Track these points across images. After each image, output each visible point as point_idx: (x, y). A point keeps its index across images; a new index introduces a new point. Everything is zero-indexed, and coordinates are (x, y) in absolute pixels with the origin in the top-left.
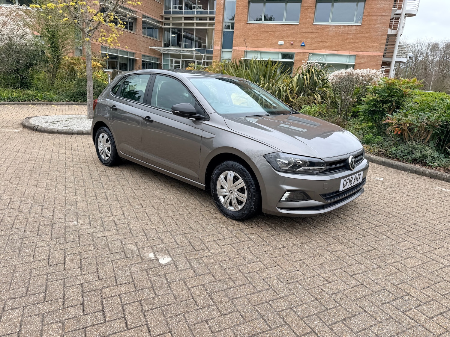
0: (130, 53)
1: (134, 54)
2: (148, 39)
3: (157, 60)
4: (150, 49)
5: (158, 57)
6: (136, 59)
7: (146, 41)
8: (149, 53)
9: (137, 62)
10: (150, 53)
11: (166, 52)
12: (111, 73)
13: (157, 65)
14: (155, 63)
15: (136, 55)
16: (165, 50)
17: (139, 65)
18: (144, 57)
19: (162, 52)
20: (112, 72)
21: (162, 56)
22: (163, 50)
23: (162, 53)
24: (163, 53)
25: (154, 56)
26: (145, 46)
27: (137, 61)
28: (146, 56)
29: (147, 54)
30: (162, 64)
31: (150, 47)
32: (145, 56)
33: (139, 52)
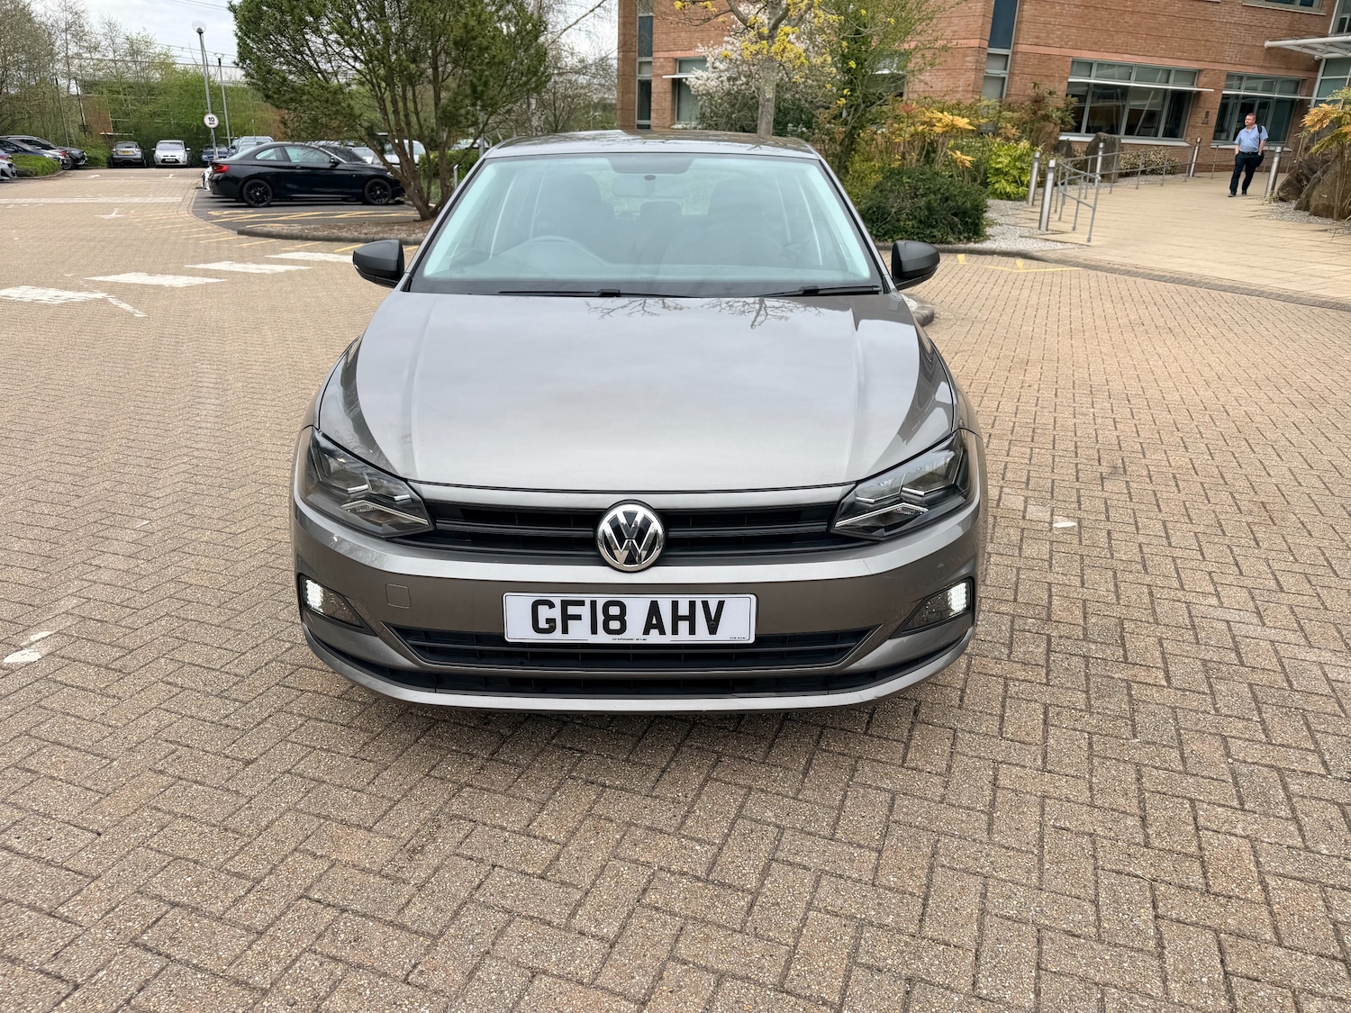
0: (1179, 72)
1: (1194, 75)
2: (1268, 12)
3: (1292, 87)
4: (1270, 48)
5: (1299, 75)
6: (1200, 92)
7: (1256, 22)
8: (1261, 66)
9: (1201, 104)
10: (1266, 65)
11: (1337, 54)
12: (1087, 145)
13: (1289, 105)
14: (1280, 101)
15: (1203, 79)
16: (1331, 44)
17: (1207, 113)
18: (1236, 83)
19: (1321, 54)
20: (1090, 143)
21: (1317, 71)
22: (1323, 47)
23: (1320, 60)
24: (1327, 60)
25: (1282, 73)
26: (1249, 41)
27: (1202, 98)
28: (1245, 79)
29: (1251, 71)
30: (1313, 102)
31: (1268, 44)
32: (1241, 78)
33: (1218, 67)
